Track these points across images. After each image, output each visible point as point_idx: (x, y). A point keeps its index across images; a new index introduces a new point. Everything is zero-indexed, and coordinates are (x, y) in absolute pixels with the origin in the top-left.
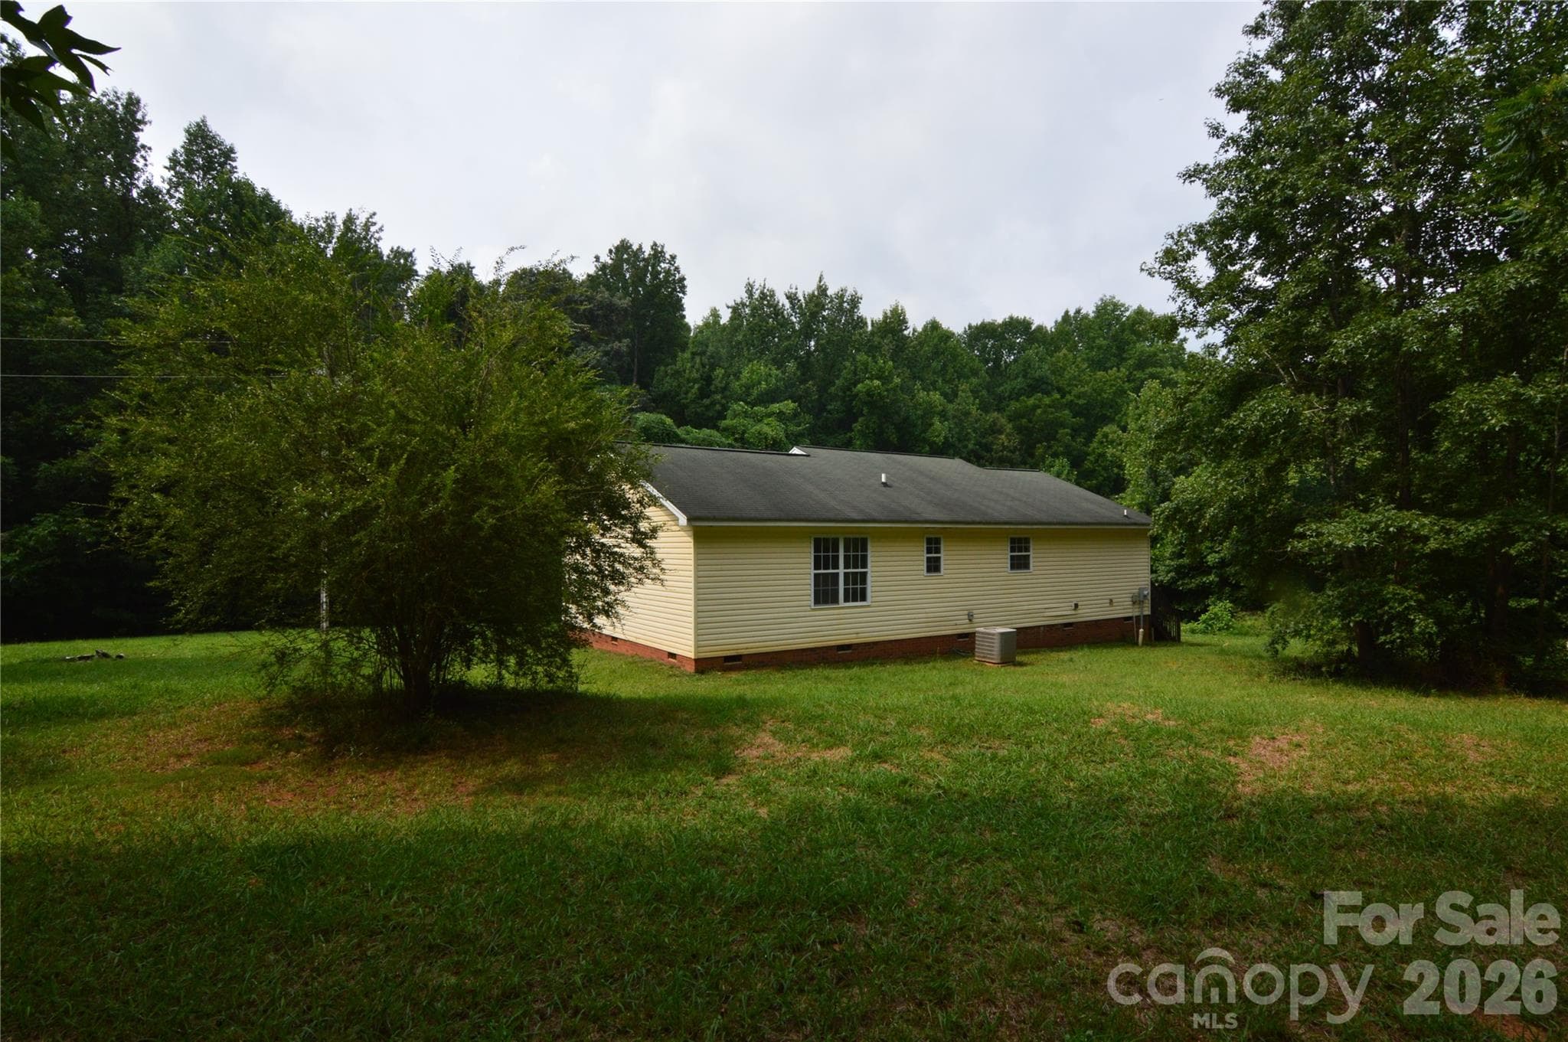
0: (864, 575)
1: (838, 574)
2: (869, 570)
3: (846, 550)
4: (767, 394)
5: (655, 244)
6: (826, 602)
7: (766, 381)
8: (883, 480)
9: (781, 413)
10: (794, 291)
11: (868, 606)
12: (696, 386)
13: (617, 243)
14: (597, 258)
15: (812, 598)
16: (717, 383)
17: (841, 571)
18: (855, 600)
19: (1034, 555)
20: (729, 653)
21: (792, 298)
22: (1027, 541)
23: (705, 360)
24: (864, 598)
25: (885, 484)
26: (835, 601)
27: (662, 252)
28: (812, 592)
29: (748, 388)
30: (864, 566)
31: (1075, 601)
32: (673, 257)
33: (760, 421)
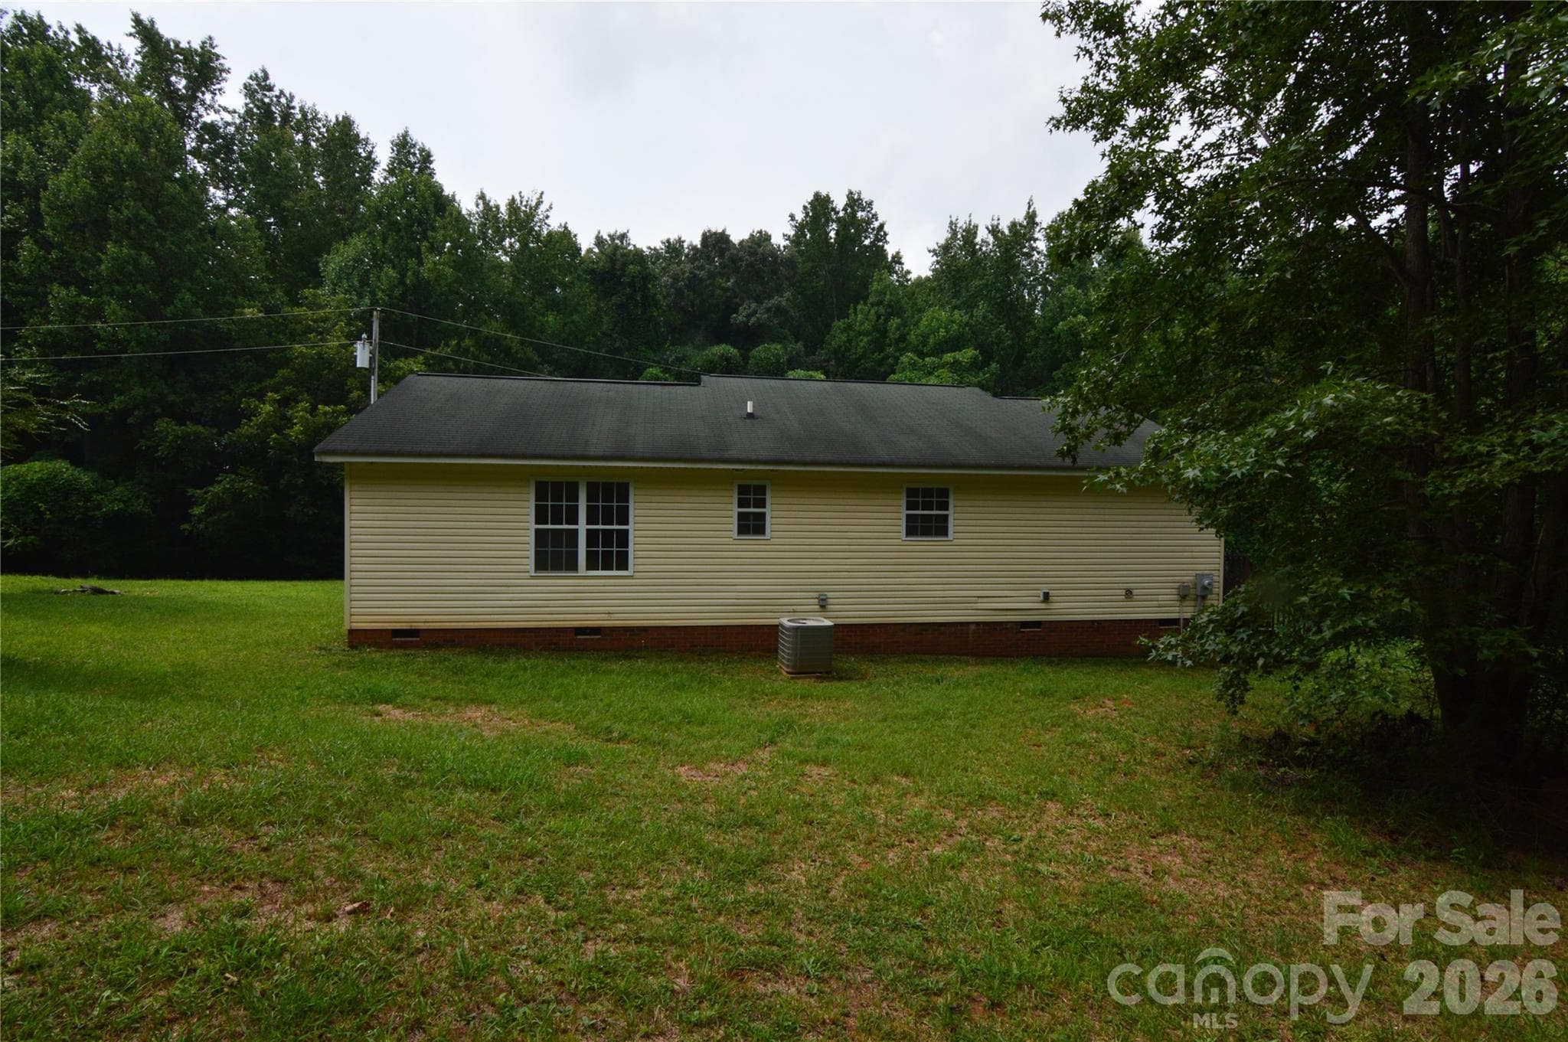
0: (623, 537)
1: (576, 531)
2: (630, 527)
3: (590, 498)
4: (946, 343)
5: (851, 193)
6: (557, 567)
7: (946, 328)
8: (750, 409)
9: (956, 362)
10: (995, 222)
11: (631, 577)
12: (865, 340)
13: (811, 198)
14: (792, 217)
15: (532, 561)
16: (893, 335)
17: (582, 527)
18: (607, 567)
19: (956, 515)
20: (398, 626)
21: (994, 231)
22: (944, 493)
23: (882, 310)
24: (623, 565)
25: (750, 416)
26: (574, 567)
27: (859, 199)
28: (532, 554)
29: (925, 337)
30: (625, 520)
31: (1045, 588)
32: (870, 204)
33: (930, 373)
